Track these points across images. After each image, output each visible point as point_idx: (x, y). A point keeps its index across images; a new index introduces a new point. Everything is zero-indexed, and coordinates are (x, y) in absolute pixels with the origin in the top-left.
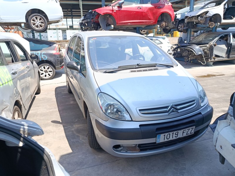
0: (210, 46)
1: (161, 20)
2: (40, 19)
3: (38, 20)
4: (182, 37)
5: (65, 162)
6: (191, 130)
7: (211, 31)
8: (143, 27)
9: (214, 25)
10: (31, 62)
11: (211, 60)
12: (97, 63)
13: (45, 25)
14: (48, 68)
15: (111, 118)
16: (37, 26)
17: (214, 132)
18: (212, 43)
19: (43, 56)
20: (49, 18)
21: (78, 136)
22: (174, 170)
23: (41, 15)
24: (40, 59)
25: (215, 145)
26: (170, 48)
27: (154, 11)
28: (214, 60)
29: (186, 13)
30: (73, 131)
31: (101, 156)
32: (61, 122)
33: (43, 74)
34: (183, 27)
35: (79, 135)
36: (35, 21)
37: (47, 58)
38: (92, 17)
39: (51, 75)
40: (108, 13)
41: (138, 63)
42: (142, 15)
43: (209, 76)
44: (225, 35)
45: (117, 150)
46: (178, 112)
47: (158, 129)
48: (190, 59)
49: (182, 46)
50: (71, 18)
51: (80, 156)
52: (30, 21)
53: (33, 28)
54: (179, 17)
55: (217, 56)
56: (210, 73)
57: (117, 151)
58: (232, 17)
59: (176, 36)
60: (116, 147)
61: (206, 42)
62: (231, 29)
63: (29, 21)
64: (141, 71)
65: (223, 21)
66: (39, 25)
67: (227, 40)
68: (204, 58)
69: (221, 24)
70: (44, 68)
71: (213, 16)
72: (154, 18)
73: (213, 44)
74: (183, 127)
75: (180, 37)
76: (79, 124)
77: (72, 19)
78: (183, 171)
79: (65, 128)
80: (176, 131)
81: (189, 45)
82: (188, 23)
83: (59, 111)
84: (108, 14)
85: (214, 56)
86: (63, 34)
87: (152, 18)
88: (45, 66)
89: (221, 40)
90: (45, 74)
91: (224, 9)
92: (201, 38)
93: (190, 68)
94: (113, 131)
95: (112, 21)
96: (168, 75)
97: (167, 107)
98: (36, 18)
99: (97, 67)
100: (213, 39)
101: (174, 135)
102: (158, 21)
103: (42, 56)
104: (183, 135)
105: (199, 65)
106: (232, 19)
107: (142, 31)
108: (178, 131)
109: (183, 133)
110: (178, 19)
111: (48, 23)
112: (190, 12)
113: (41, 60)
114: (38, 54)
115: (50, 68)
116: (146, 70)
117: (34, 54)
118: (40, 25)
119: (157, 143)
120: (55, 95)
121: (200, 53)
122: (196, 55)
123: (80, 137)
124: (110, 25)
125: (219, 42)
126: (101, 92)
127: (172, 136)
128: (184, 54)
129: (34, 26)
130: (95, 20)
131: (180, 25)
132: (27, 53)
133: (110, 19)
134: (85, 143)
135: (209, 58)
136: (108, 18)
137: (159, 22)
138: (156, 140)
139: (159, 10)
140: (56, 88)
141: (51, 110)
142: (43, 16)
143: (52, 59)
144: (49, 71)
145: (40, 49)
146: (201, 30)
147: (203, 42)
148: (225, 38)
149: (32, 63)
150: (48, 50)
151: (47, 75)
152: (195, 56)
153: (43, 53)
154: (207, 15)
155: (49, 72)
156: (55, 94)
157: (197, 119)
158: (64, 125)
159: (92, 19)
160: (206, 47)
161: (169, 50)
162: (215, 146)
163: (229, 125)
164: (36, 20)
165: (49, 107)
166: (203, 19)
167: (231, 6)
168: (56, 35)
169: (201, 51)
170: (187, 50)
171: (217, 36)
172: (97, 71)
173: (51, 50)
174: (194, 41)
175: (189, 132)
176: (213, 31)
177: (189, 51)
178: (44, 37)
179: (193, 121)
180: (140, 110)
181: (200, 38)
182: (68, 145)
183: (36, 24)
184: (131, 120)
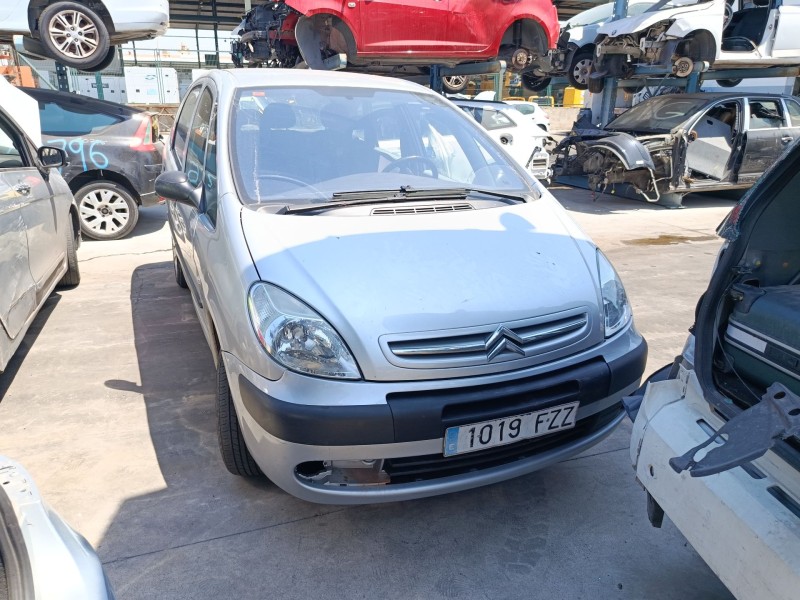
0: (677, 138)
1: (511, 42)
2: (83, 23)
3: (76, 24)
4: (590, 106)
5: (136, 520)
6: (564, 413)
7: (683, 88)
8: (451, 64)
9: (691, 68)
10: (40, 171)
11: (676, 186)
12: (259, 178)
13: (102, 46)
14: (113, 199)
15: (290, 370)
16: (72, 48)
17: (633, 421)
18: (681, 131)
19: (95, 157)
20: (115, 20)
21: (194, 435)
22: (506, 548)
23: (88, 6)
24: (85, 166)
25: (634, 463)
26: (539, 143)
27: (490, 12)
28: (688, 186)
29: (601, 24)
30: (177, 417)
31: (264, 501)
32: (139, 384)
33: (93, 218)
34: (589, 70)
35: (196, 430)
36: (63, 29)
37: (107, 162)
38: (270, 24)
39: (124, 223)
40: (329, 10)
41: (405, 185)
42: (448, 22)
43: (665, 240)
44: (727, 105)
45: (311, 480)
46: (523, 354)
47: (449, 410)
48: (606, 181)
49: (585, 138)
50: (212, 26)
51: (190, 502)
52: (44, 28)
53: (56, 52)
54: (577, 36)
55: (696, 174)
56: (670, 232)
57: (309, 482)
58: (752, 42)
59: (571, 104)
60: (308, 469)
61: (663, 126)
62: (747, 84)
63: (40, 28)
64: (410, 211)
65: (723, 56)
66: (78, 43)
67: (731, 122)
68: (654, 182)
69: (713, 67)
70: (99, 196)
71: (687, 37)
72: (488, 34)
73: (686, 134)
74: (536, 403)
75: (586, 109)
76: (201, 394)
77: (215, 29)
78: (537, 550)
79: (152, 405)
80: (514, 418)
81: (605, 133)
82: (607, 58)
83: (137, 347)
84: (330, 16)
85: (687, 174)
86: (180, 82)
87: (481, 33)
88: (102, 192)
89: (712, 119)
90: (100, 219)
91: (727, 13)
92: (647, 114)
93: (607, 212)
94: (296, 416)
95: (342, 38)
96: (502, 228)
97: (485, 336)
98: (69, 18)
99: (257, 191)
100: (687, 117)
101: (507, 431)
102: (503, 47)
103: (92, 154)
104: (536, 430)
105: (638, 202)
106: (750, 48)
107: (449, 80)
108: (519, 417)
109: (538, 422)
110: (573, 44)
111: (114, 37)
112: (614, 20)
113: (85, 170)
114: (76, 147)
115: (120, 198)
116: (430, 210)
117: (61, 146)
118: (82, 44)
119: (446, 455)
120: (130, 293)
121: (640, 162)
122: (627, 171)
123: (201, 437)
124: (335, 53)
125: (705, 128)
126: (261, 281)
127: (498, 433)
128: (590, 165)
129: (60, 47)
130: (281, 32)
131: (579, 65)
132: (27, 140)
133: (334, 30)
134: (215, 459)
135: (669, 181)
136: (328, 28)
137: (505, 50)
138: (443, 448)
139: (504, 7)
140: (137, 270)
141: (108, 346)
142: (93, 10)
143: (126, 168)
144: (117, 211)
145: (86, 130)
146: (650, 83)
147: (653, 126)
148: (727, 116)
149: (45, 177)
150: (112, 133)
151: (110, 224)
152: (624, 174)
153: (93, 145)
154: (668, 33)
155: (114, 212)
156: (130, 288)
157: (588, 379)
158: (148, 394)
159: (271, 29)
160: (662, 144)
161: (537, 149)
162: (635, 467)
163: (683, 397)
164: (68, 26)
165: (103, 334)
166: (655, 46)
167: (753, 6)
168: (154, 84)
169: (644, 158)
170: (597, 150)
171: (700, 106)
172: (255, 208)
173: (124, 133)
174: (624, 122)
175: (558, 422)
176: (690, 89)
177: (604, 155)
178: (112, 91)
179: (572, 385)
180: (392, 344)
181: (644, 113)
182: (155, 463)
183: (69, 40)
184: (359, 376)
